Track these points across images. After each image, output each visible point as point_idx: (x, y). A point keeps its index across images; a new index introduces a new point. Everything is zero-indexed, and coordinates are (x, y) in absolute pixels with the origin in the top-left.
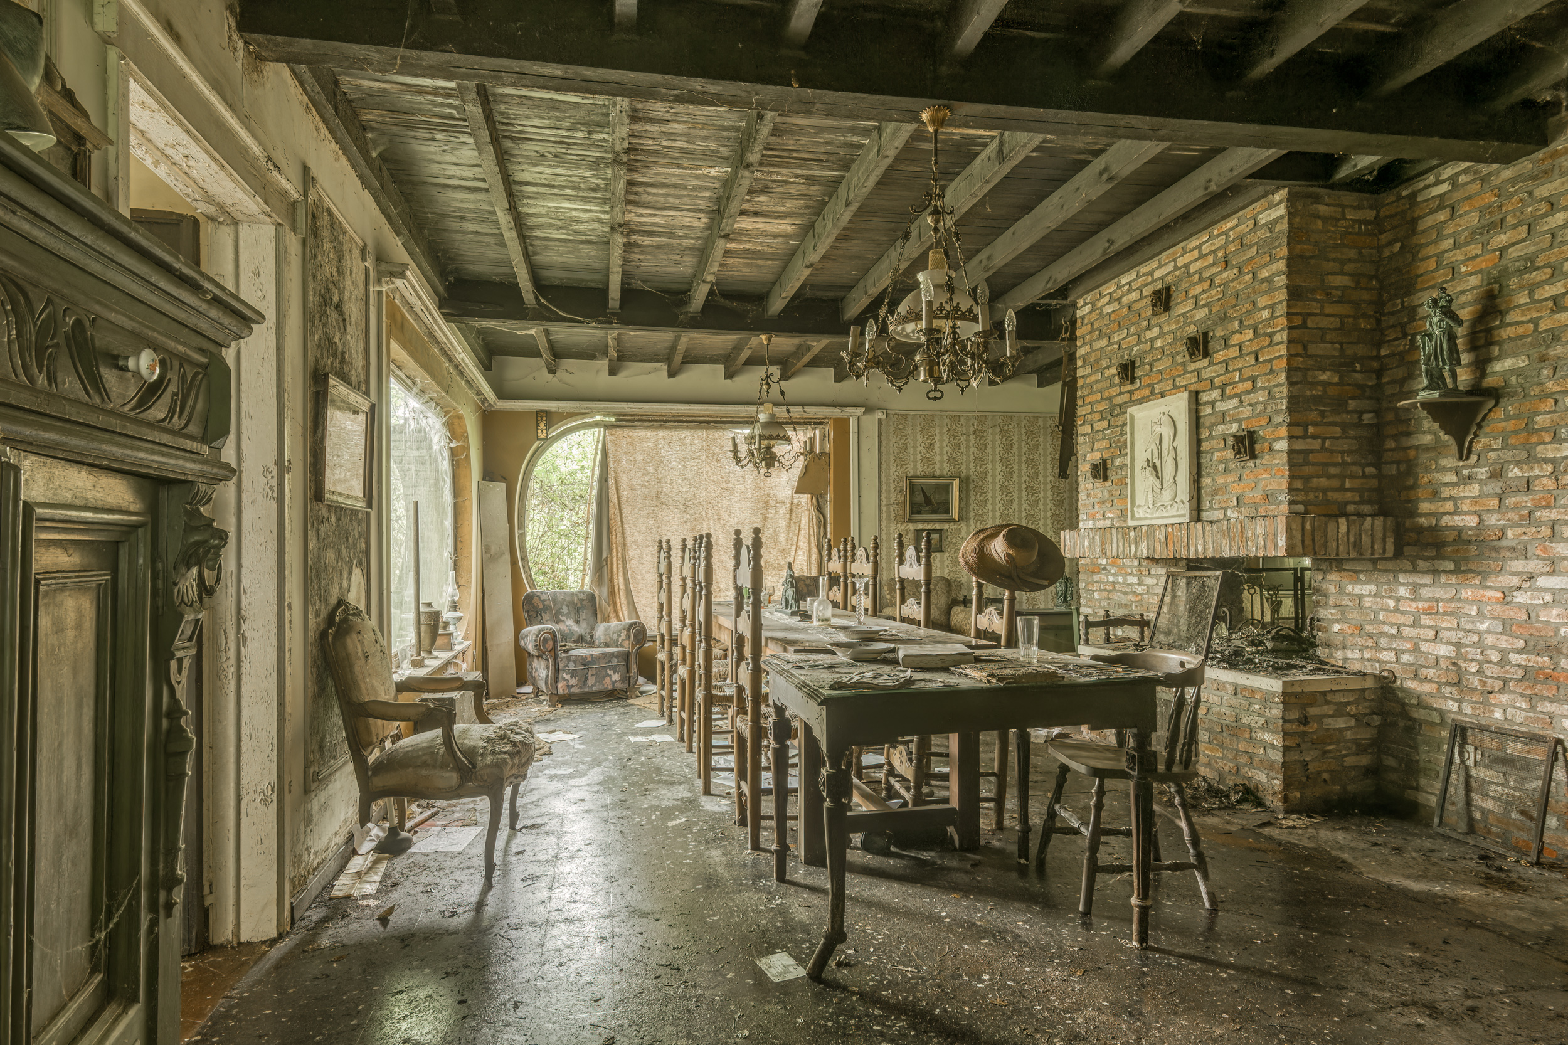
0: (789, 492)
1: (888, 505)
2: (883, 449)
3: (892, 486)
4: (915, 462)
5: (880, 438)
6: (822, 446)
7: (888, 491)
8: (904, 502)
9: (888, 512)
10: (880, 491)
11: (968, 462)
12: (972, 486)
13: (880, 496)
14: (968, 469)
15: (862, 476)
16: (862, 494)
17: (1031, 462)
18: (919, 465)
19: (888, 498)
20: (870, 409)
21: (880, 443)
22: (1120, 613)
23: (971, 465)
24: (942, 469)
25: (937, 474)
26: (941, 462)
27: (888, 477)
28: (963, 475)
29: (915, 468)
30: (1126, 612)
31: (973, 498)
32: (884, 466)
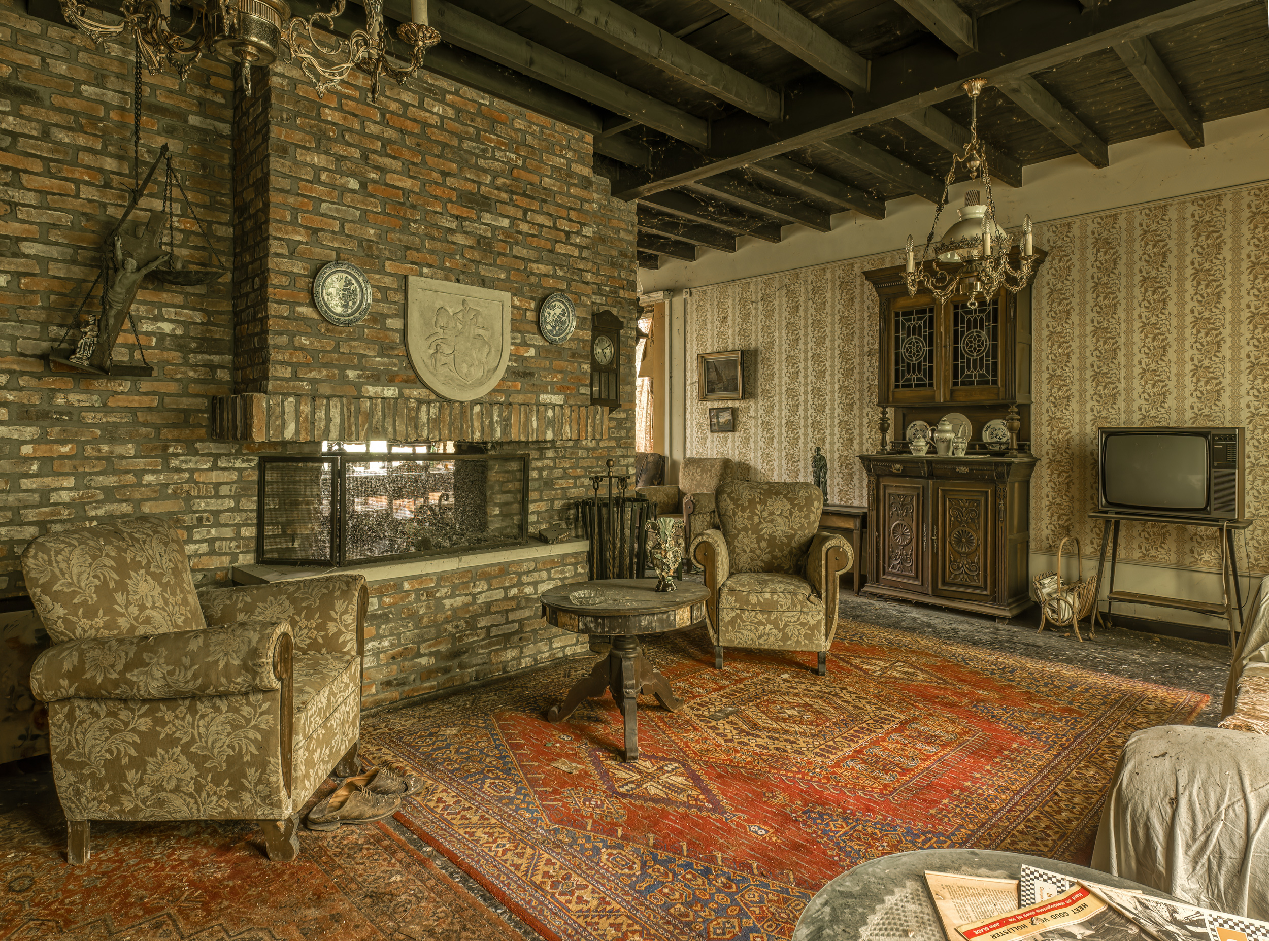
1: (692, 384)
3: (695, 365)
4: (712, 338)
7: (692, 370)
8: (700, 380)
9: (692, 391)
11: (756, 333)
12: (760, 359)
14: (756, 340)
18: (715, 341)
19: (692, 377)
23: (760, 336)
24: (733, 343)
25: (730, 348)
26: (734, 335)
29: (706, 344)
31: (761, 372)
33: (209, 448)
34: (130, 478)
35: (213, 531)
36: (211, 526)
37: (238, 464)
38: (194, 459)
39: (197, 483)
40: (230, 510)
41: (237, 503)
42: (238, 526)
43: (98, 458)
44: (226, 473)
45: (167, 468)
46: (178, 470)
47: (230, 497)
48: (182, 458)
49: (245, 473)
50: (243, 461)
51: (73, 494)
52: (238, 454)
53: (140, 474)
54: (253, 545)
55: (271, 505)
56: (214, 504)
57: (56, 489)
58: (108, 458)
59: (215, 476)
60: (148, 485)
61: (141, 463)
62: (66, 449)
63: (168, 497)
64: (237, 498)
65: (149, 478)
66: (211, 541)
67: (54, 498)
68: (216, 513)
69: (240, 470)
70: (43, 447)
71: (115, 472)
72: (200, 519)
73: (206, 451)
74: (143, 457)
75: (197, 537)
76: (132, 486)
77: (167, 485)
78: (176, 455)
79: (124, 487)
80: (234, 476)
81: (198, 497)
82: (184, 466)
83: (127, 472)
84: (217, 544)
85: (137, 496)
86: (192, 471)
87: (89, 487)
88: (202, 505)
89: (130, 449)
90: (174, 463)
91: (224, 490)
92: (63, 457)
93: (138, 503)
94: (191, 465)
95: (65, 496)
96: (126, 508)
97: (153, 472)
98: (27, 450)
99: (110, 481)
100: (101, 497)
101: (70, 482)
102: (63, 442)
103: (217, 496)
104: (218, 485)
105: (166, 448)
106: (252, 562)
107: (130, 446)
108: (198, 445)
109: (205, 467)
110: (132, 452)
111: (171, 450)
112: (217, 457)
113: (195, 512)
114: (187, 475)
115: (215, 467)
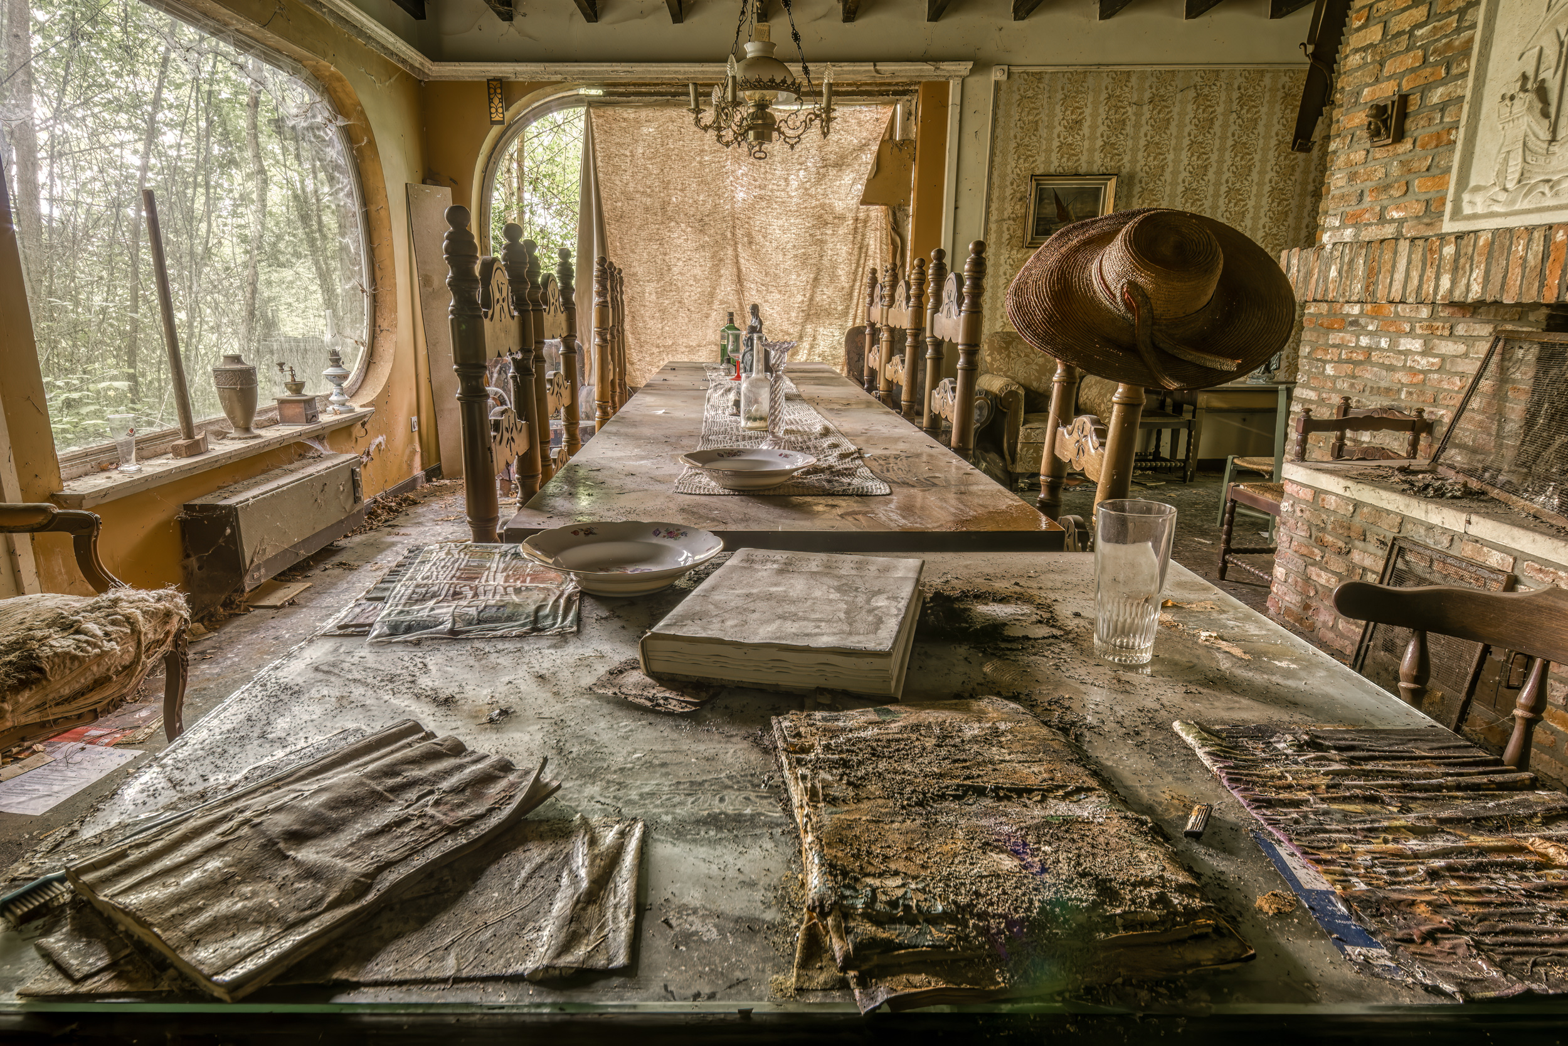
0: (853, 202)
1: (1001, 221)
2: (999, 131)
3: (1009, 191)
4: (1049, 151)
5: (995, 114)
6: (905, 129)
7: (1002, 199)
8: (1025, 216)
9: (1000, 233)
10: (989, 200)
11: (1135, 150)
12: (1137, 189)
13: (988, 207)
14: (1134, 161)
15: (963, 176)
16: (961, 204)
17: (1241, 148)
18: (1054, 156)
19: (1001, 210)
20: (981, 65)
21: (995, 120)
22: (1373, 403)
23: (1140, 154)
24: (1090, 163)
25: (1083, 169)
26: (1091, 151)
27: (1003, 177)
28: (1124, 171)
29: (1048, 162)
30: (1386, 403)
32: (997, 159)
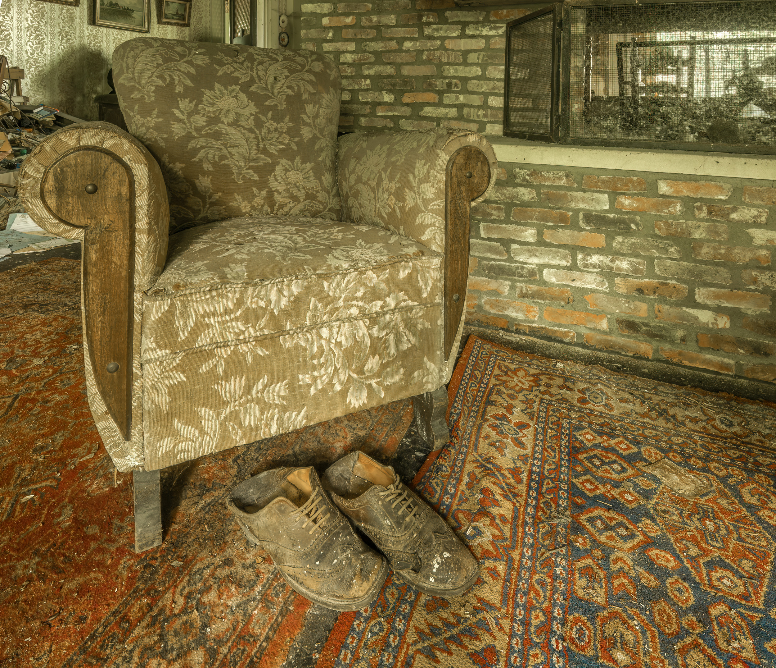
33: (457, 16)
34: (393, 45)
35: (461, 97)
36: (460, 93)
37: (486, 31)
38: (444, 27)
39: (447, 50)
40: (477, 78)
41: (484, 71)
42: (486, 95)
43: (371, 28)
44: (474, 41)
45: (422, 37)
46: (431, 38)
47: (477, 64)
48: (434, 26)
49: (492, 41)
50: (491, 29)
51: (355, 56)
52: (486, 22)
53: (400, 41)
54: (501, 116)
55: (520, 76)
56: (462, 71)
57: (344, 52)
58: (378, 28)
59: (464, 44)
60: (407, 51)
61: (401, 32)
62: (349, 20)
63: (424, 63)
64: (484, 66)
65: (408, 45)
66: (460, 107)
67: (342, 59)
68: (465, 80)
69: (487, 38)
70: (335, 18)
71: (383, 39)
72: (449, 85)
73: (455, 19)
74: (404, 26)
75: (446, 101)
76: (395, 51)
77: (421, 52)
78: (429, 24)
79: (389, 51)
80: (482, 44)
81: (448, 64)
82: (436, 34)
83: (391, 39)
84: (466, 110)
85: (399, 60)
86: (443, 39)
87: (365, 51)
88: (451, 71)
89: (392, 19)
90: (427, 31)
91: (472, 58)
92: (347, 27)
93: (398, 66)
94: (442, 33)
95: (349, 58)
96: (389, 70)
97: (412, 39)
98: (325, 21)
99: (378, 46)
100: (372, 60)
101: (352, 47)
102: (347, 15)
103: (465, 63)
104: (466, 53)
105: (420, 17)
106: (501, 133)
107: (393, 16)
108: (448, 14)
109: (454, 35)
110: (394, 22)
111: (424, 19)
112: (464, 25)
113: (446, 77)
114: (438, 42)
115: (463, 36)
